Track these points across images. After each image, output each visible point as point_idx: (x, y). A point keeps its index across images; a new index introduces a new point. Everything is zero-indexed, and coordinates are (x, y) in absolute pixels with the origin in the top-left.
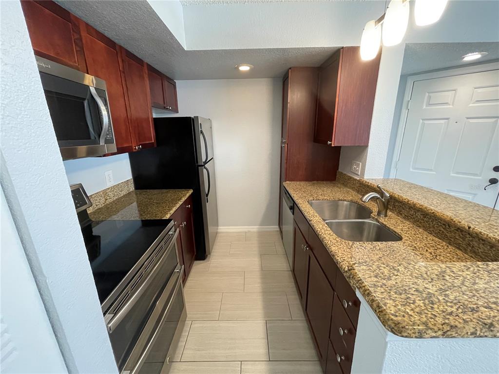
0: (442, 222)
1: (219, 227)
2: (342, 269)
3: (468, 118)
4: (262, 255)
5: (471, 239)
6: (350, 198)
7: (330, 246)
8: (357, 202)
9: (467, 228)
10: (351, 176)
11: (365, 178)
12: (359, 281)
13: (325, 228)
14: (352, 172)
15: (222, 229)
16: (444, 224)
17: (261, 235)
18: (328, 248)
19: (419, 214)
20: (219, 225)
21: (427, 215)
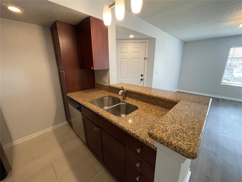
0: (147, 96)
1: (13, 142)
2: (131, 134)
3: (133, 59)
4: (62, 145)
5: (157, 100)
6: (107, 95)
7: (118, 124)
8: (111, 96)
9: (156, 97)
10: (103, 84)
11: (110, 84)
12: (161, 139)
13: (109, 114)
14: (103, 82)
15: (17, 142)
16: (147, 97)
17: (56, 132)
18: (117, 125)
19: (138, 95)
20: (13, 140)
21: (141, 95)
